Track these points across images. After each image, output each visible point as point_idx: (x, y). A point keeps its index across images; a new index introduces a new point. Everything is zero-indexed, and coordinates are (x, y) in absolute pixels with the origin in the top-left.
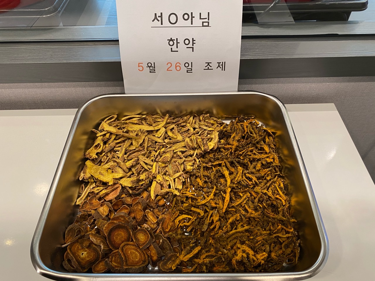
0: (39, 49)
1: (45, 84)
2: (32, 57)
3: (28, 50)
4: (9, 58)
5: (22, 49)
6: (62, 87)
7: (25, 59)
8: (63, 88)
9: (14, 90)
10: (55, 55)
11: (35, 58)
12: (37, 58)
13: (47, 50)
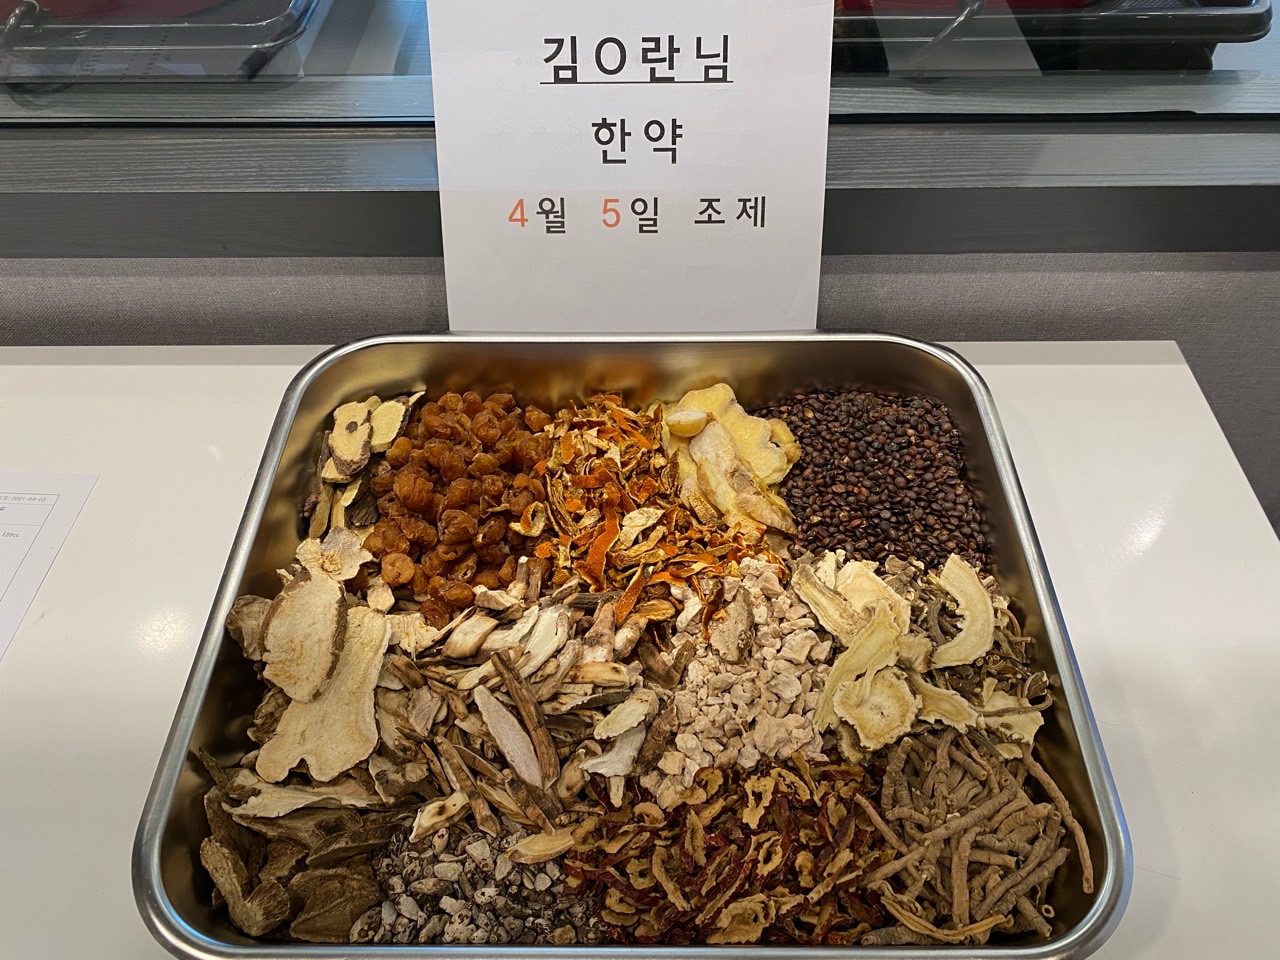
0: (221, 148)
1: (234, 262)
2: (200, 173)
3: (184, 149)
4: (125, 175)
5: (166, 148)
6: (289, 274)
7: (176, 178)
9: (132, 279)
10: (272, 167)
11: (208, 175)
12: (214, 175)
13: (247, 150)
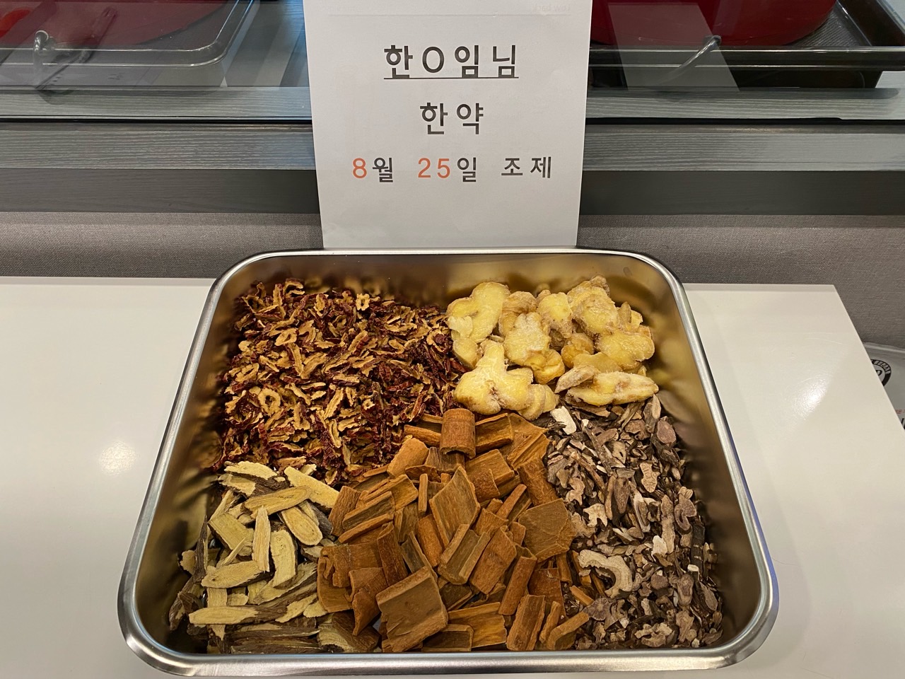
8: (216, 224)
